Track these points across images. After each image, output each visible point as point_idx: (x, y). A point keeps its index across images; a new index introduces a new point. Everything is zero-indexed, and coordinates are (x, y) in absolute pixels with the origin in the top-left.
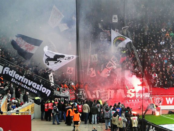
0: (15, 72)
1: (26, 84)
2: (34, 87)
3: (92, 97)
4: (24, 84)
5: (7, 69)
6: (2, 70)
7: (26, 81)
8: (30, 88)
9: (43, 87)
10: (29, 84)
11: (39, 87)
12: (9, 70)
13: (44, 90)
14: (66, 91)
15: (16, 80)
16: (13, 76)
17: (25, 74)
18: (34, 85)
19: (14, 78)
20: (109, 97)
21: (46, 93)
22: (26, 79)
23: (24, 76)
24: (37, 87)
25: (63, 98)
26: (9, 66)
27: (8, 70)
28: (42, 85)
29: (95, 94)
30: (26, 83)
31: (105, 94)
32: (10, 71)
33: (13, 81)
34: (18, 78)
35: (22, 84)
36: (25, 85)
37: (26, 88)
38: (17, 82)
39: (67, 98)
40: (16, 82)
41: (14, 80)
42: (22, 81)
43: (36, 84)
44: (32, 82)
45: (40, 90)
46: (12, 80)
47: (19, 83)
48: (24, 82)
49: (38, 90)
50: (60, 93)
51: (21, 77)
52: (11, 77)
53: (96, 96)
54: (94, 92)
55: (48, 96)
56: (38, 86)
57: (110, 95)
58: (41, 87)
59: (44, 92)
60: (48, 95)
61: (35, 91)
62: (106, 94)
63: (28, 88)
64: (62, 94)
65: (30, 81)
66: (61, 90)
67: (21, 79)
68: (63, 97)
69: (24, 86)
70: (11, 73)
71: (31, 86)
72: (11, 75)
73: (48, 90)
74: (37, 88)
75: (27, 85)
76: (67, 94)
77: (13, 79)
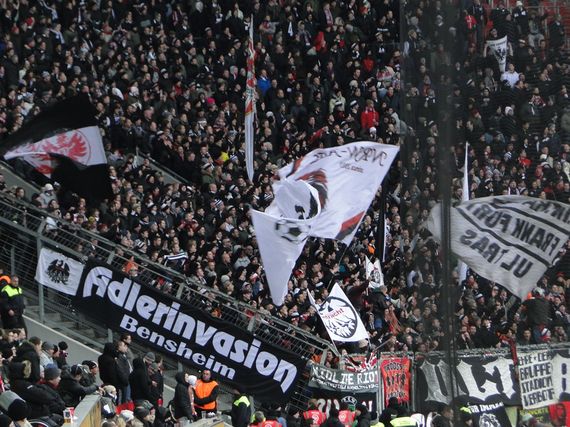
0: (137, 288)
1: (185, 340)
2: (224, 351)
3: (483, 391)
4: (178, 339)
5: (100, 277)
6: (78, 282)
7: (185, 324)
8: (203, 359)
9: (261, 350)
10: (201, 341)
11: (246, 353)
12: (111, 281)
13: (266, 363)
14: (364, 366)
15: (142, 322)
16: (129, 307)
17: (179, 296)
18: (222, 342)
19: (134, 314)
20: (558, 390)
21: (278, 378)
22: (184, 318)
23: (176, 305)
24: (233, 349)
25: (354, 400)
26: (109, 262)
27: (106, 281)
28: (256, 343)
29: (496, 378)
30: (184, 335)
31: (539, 376)
32: (116, 285)
33: (128, 326)
34: (153, 313)
35: (169, 342)
36: (183, 345)
37: (188, 355)
38: (148, 332)
39: (371, 396)
40: (140, 331)
41: (135, 322)
42: (167, 325)
43: (229, 339)
44: (212, 330)
45: (249, 364)
46: (123, 325)
47: (155, 335)
48: (177, 330)
49: (239, 367)
50: (339, 378)
51: (163, 309)
52: (122, 311)
53: (500, 387)
54: (489, 368)
55: (284, 391)
56: (241, 345)
57: (564, 381)
58: (253, 351)
59: (265, 372)
60: (285, 387)
61: (225, 368)
62: (545, 375)
63: (197, 355)
64: (347, 381)
65: (201, 325)
66: (342, 362)
67: (164, 317)
68: (350, 393)
69: (177, 348)
70: (117, 292)
71: (208, 350)
72: (118, 301)
73: (285, 365)
74: (233, 357)
75: (191, 344)
76: (366, 382)
77: (126, 318)
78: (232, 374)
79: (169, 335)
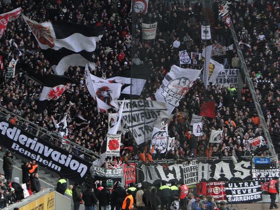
0: (19, 131)
1: (39, 154)
2: (56, 159)
3: (168, 177)
4: (37, 153)
5: (3, 126)
7: (40, 147)
8: (47, 162)
9: (72, 159)
10: (47, 154)
11: (66, 160)
12: (8, 128)
13: (74, 165)
14: (116, 166)
15: (21, 146)
16: (16, 139)
17: (37, 135)
18: (56, 155)
19: (18, 142)
20: (200, 178)
21: (79, 171)
22: (39, 144)
23: (36, 139)
24: (60, 159)
25: (112, 181)
26: (7, 120)
27: (6, 129)
28: (70, 156)
29: (174, 172)
30: (39, 152)
31: (193, 171)
32: (10, 130)
33: (15, 148)
34: (26, 142)
35: (32, 155)
36: (39, 156)
37: (41, 161)
38: (23, 150)
39: (119, 179)
40: (20, 150)
41: (18, 146)
42: (32, 148)
43: (59, 154)
44: (51, 150)
45: (67, 165)
46: (13, 147)
47: (26, 152)
48: (36, 150)
49: (62, 166)
50: (105, 172)
51: (30, 140)
52: (12, 141)
53: (175, 176)
54: (171, 168)
55: (82, 176)
56: (64, 157)
57: (203, 173)
58: (69, 159)
59: (74, 168)
61: (57, 167)
62: (195, 171)
63: (45, 161)
64: (109, 173)
65: (47, 148)
66: (107, 165)
67: (31, 144)
68: (110, 178)
69: (36, 157)
70: (11, 133)
71: (49, 158)
72: (11, 137)
73: (82, 166)
74: (60, 162)
75: (42, 156)
76: (117, 173)
77: (14, 144)
78: (59, 169)
79: (33, 152)
